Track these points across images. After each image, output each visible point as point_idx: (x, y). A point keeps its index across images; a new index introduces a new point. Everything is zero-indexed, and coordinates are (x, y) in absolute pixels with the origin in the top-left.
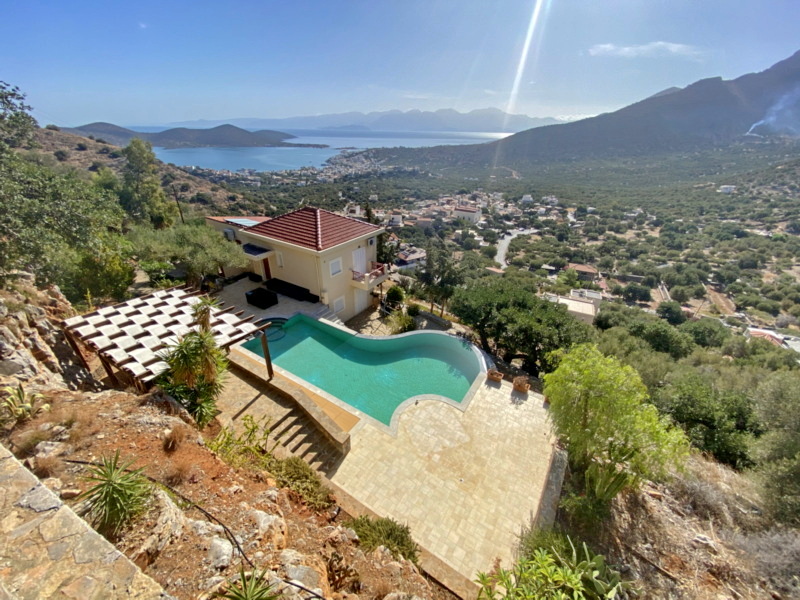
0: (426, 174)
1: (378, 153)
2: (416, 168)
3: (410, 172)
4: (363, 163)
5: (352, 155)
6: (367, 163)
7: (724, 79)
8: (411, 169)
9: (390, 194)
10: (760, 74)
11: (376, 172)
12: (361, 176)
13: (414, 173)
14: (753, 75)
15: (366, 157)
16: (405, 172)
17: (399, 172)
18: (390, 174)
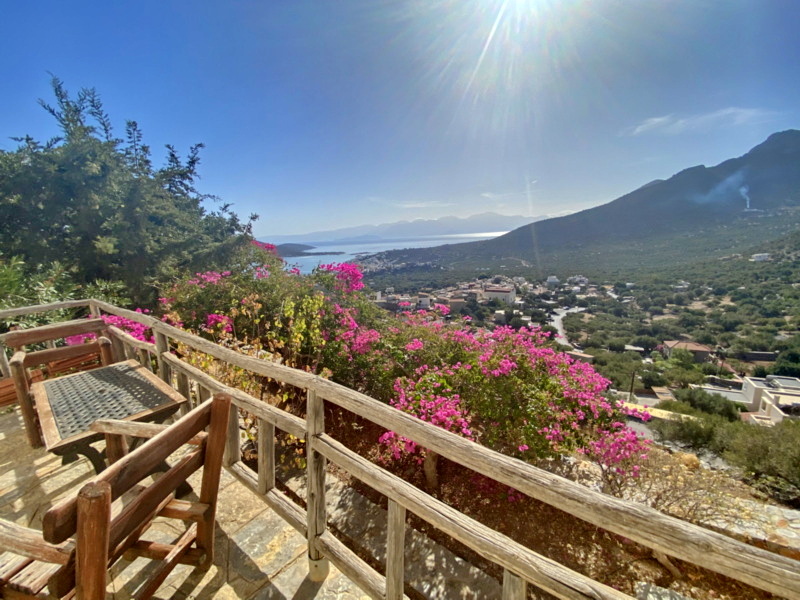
0: (438, 267)
1: (391, 255)
2: (428, 263)
3: (423, 267)
4: (376, 263)
5: (366, 258)
6: (380, 263)
7: (707, 166)
8: (422, 264)
9: (406, 286)
10: (741, 158)
11: (389, 269)
12: (375, 274)
13: (426, 268)
14: (733, 160)
15: (379, 259)
16: (418, 267)
17: (412, 267)
18: (403, 270)
